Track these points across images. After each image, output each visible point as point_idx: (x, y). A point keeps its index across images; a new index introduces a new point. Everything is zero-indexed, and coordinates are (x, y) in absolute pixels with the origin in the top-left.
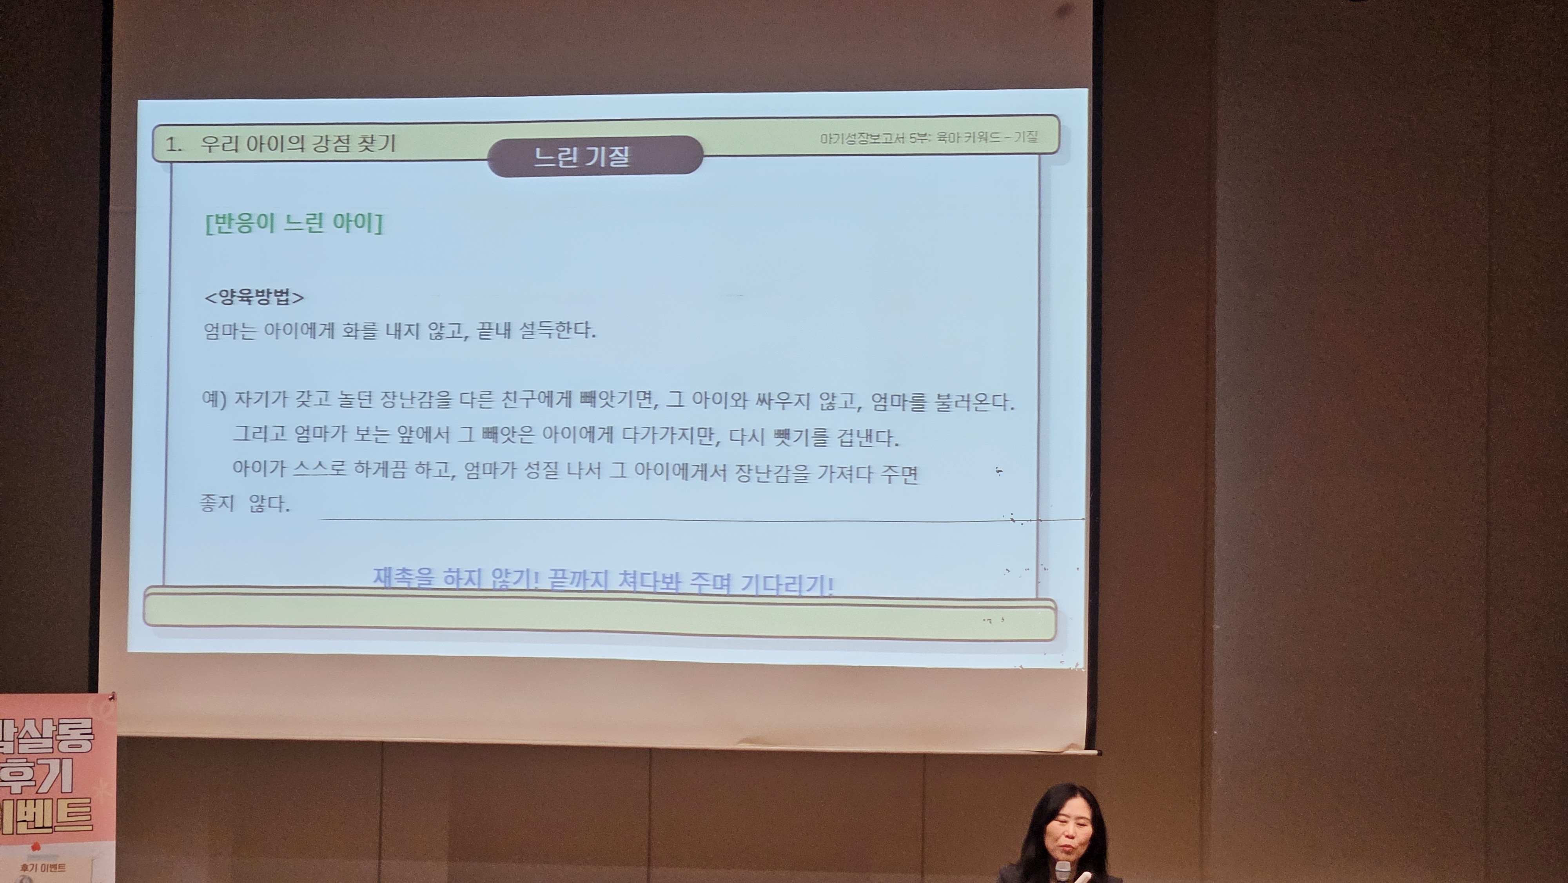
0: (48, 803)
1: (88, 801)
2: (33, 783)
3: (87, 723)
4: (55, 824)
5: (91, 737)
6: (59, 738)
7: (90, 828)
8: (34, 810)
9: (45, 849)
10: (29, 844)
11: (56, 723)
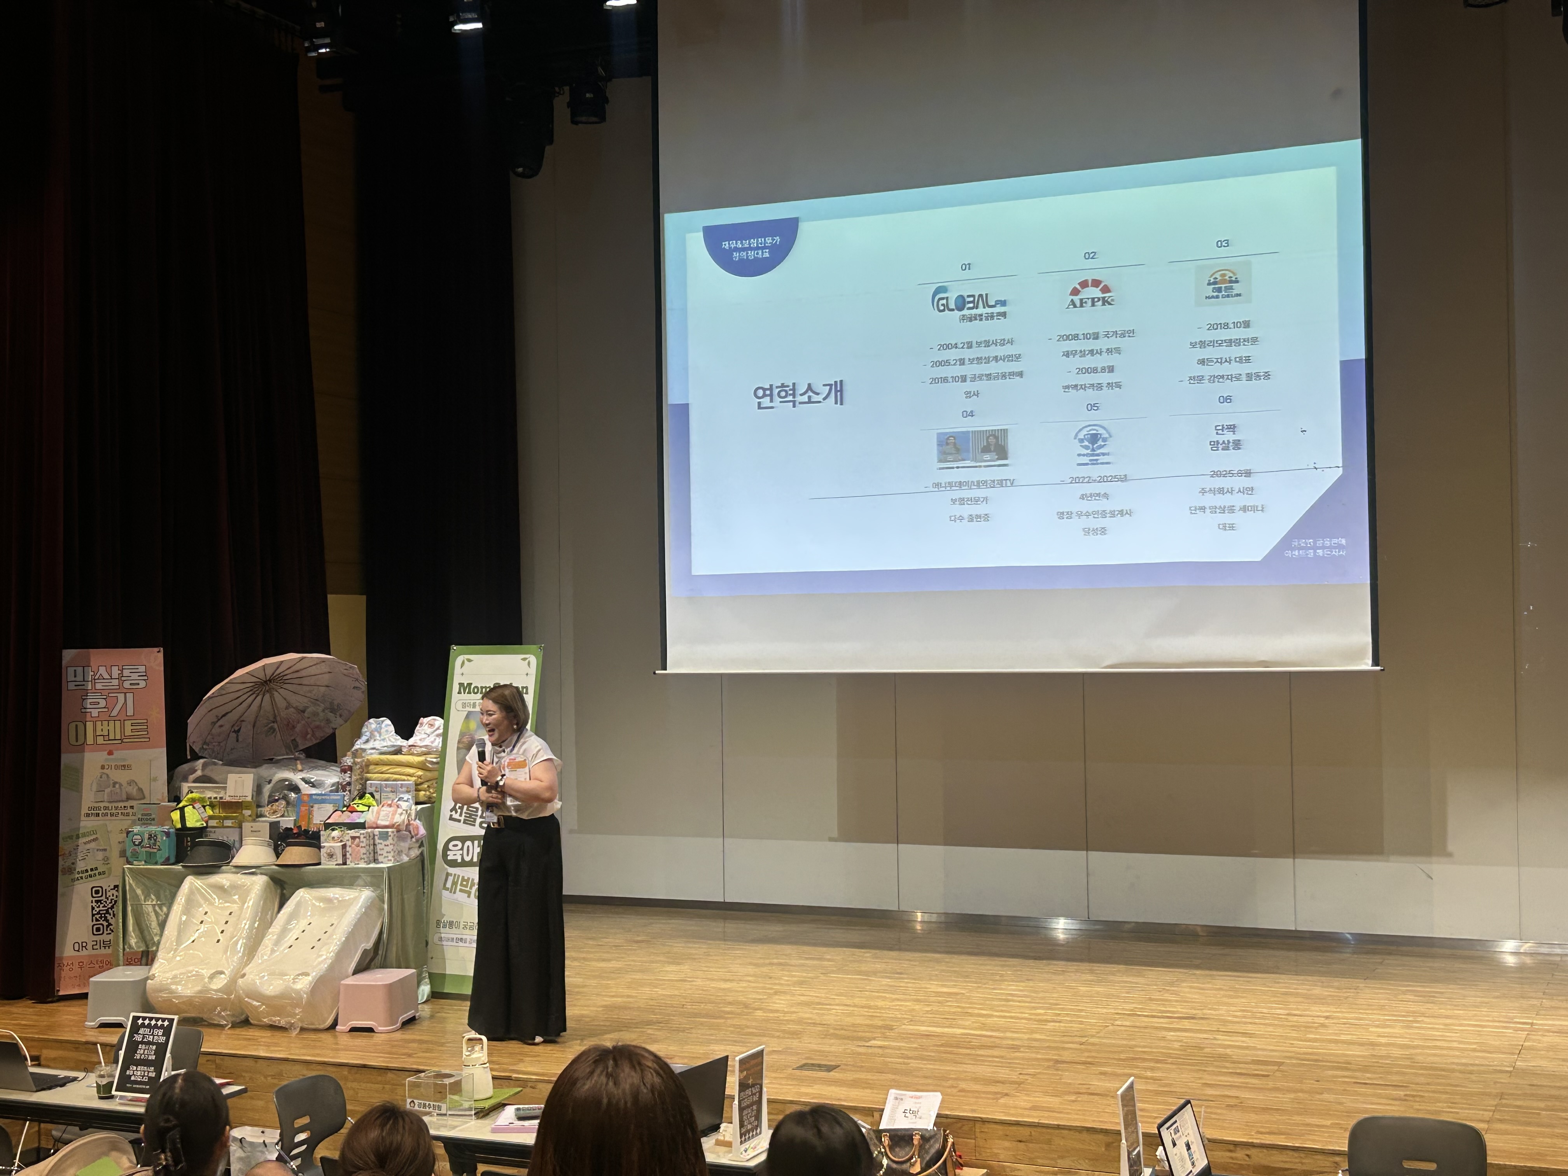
0: (118, 723)
1: (145, 721)
2: (106, 710)
3: (142, 669)
4: (123, 737)
5: (146, 678)
6: (123, 678)
7: (148, 740)
8: (108, 728)
9: (117, 754)
10: (105, 750)
11: (120, 669)
